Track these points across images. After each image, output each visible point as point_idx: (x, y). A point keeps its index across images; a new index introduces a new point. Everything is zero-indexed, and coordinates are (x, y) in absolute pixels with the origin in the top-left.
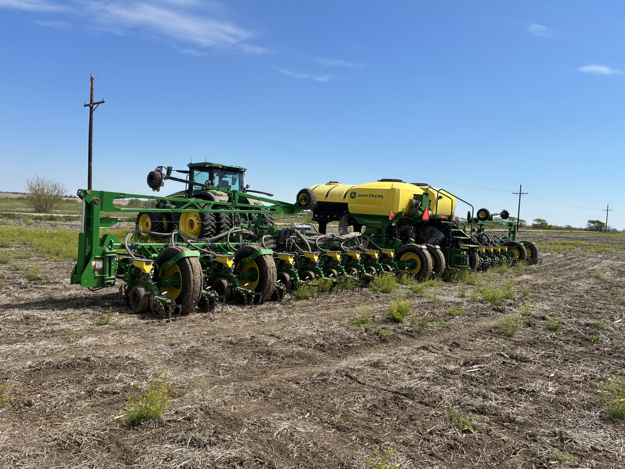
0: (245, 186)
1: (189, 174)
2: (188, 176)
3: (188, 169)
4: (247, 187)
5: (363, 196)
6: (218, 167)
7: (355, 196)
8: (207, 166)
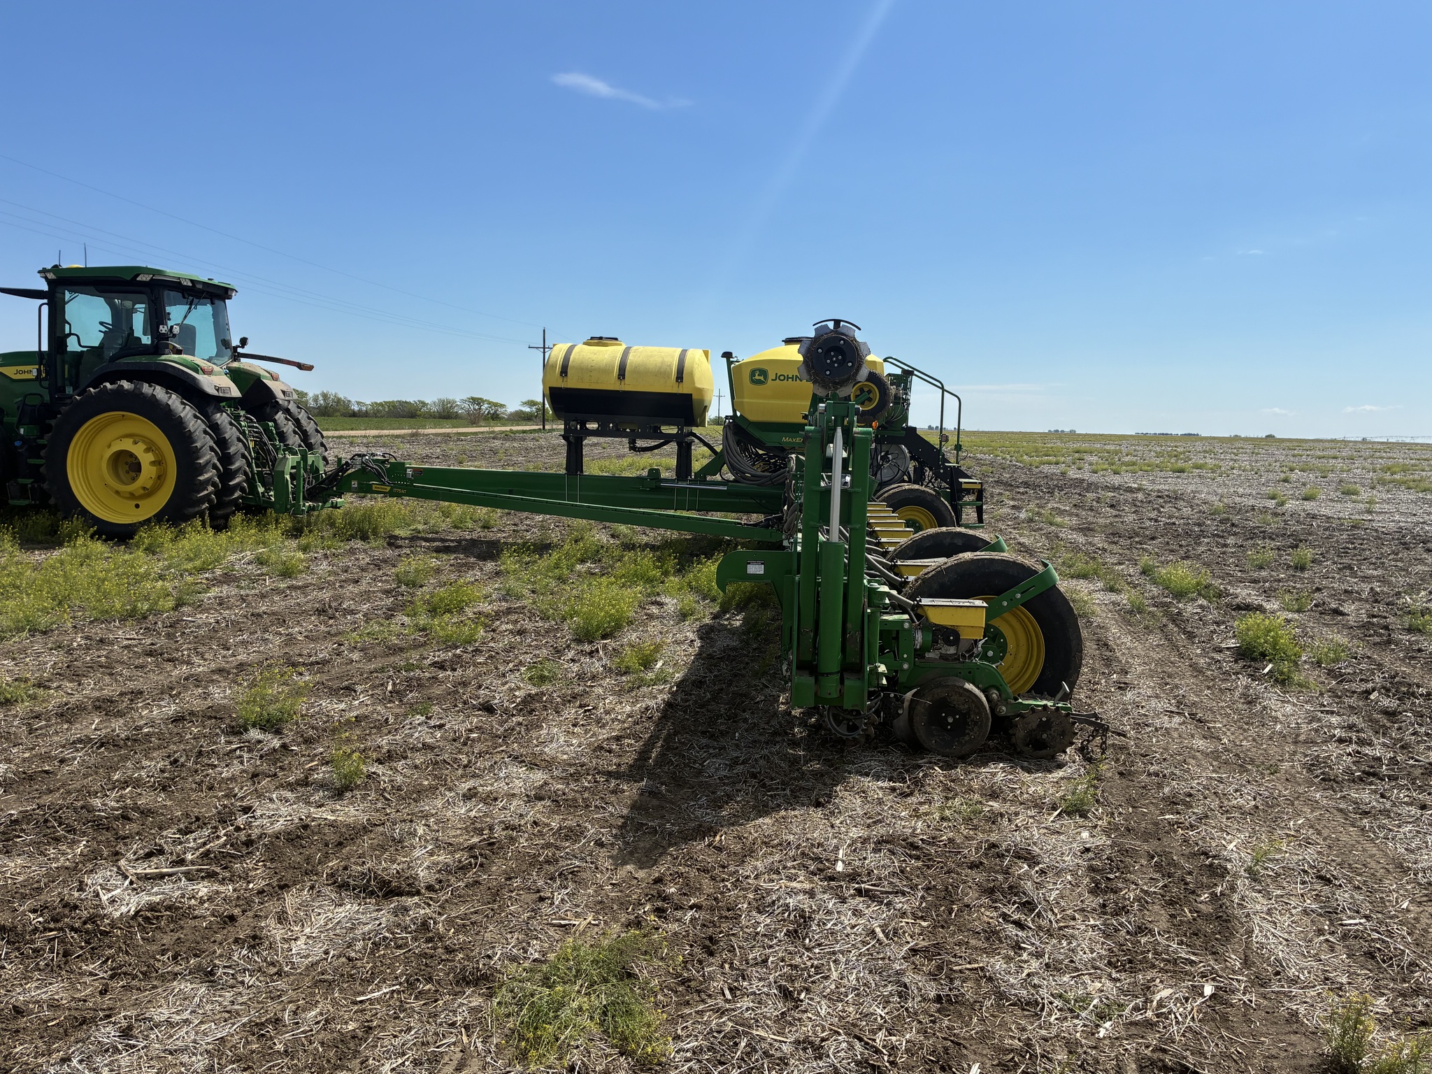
0: (235, 342)
1: (46, 301)
2: (45, 309)
3: (45, 287)
4: (244, 342)
5: (788, 378)
6: (180, 283)
7: (766, 378)
8: (143, 278)
